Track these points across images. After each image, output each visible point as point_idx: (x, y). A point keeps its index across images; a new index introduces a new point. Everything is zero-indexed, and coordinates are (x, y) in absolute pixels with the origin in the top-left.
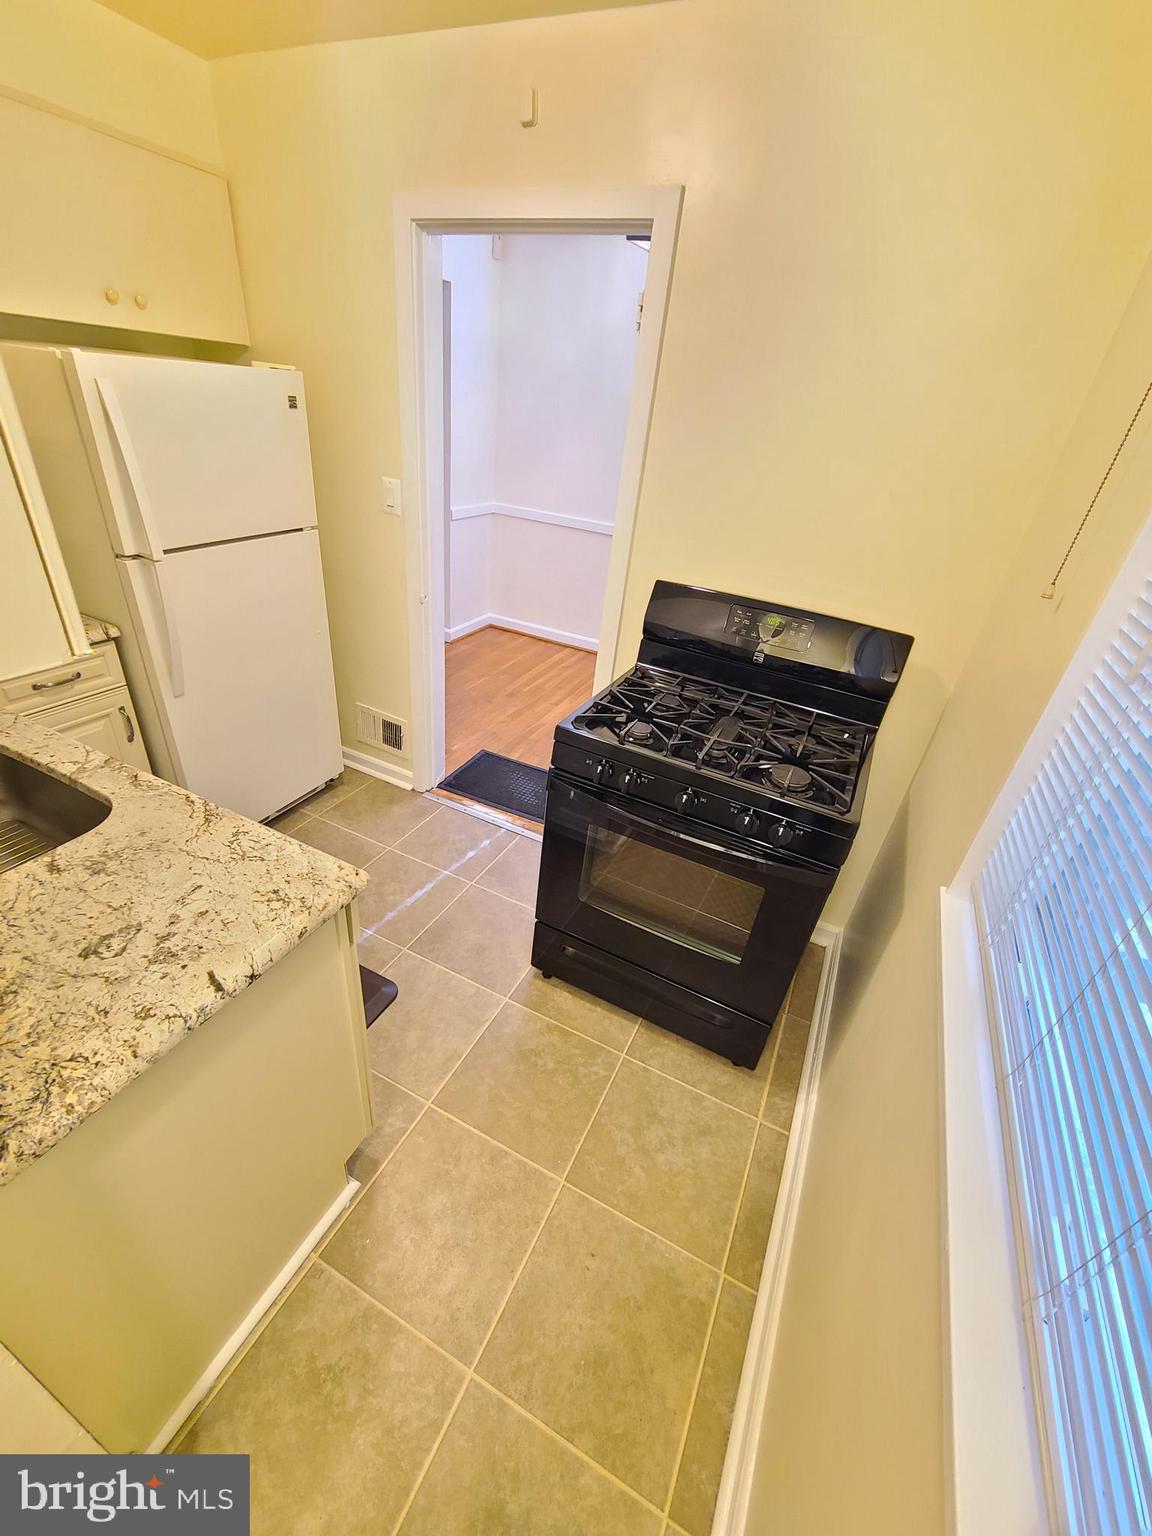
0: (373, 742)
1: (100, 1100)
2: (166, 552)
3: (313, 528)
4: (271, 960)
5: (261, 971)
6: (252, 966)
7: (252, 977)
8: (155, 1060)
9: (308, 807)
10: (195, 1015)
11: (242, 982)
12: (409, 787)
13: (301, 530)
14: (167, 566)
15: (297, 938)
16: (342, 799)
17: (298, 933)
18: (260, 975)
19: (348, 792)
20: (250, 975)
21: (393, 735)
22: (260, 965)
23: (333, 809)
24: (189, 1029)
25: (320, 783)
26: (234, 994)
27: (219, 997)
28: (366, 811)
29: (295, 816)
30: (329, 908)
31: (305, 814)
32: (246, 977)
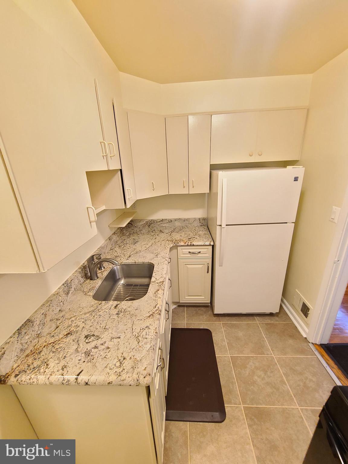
0: (297, 307)
1: (35, 382)
2: (226, 225)
3: (293, 223)
4: (95, 383)
5: (90, 383)
6: (89, 380)
7: (87, 383)
8: (51, 384)
9: (258, 317)
10: (66, 381)
11: (83, 383)
12: (305, 336)
13: (286, 223)
14: (225, 229)
15: (107, 383)
16: (272, 322)
17: (109, 382)
18: (89, 385)
19: (277, 321)
20: (86, 382)
21: (305, 310)
22: (91, 382)
23: (266, 324)
24: (63, 383)
25: (268, 311)
26: (79, 384)
27: (74, 381)
28: (277, 333)
29: (251, 318)
30: (125, 382)
31: (255, 319)
32: (85, 382)
